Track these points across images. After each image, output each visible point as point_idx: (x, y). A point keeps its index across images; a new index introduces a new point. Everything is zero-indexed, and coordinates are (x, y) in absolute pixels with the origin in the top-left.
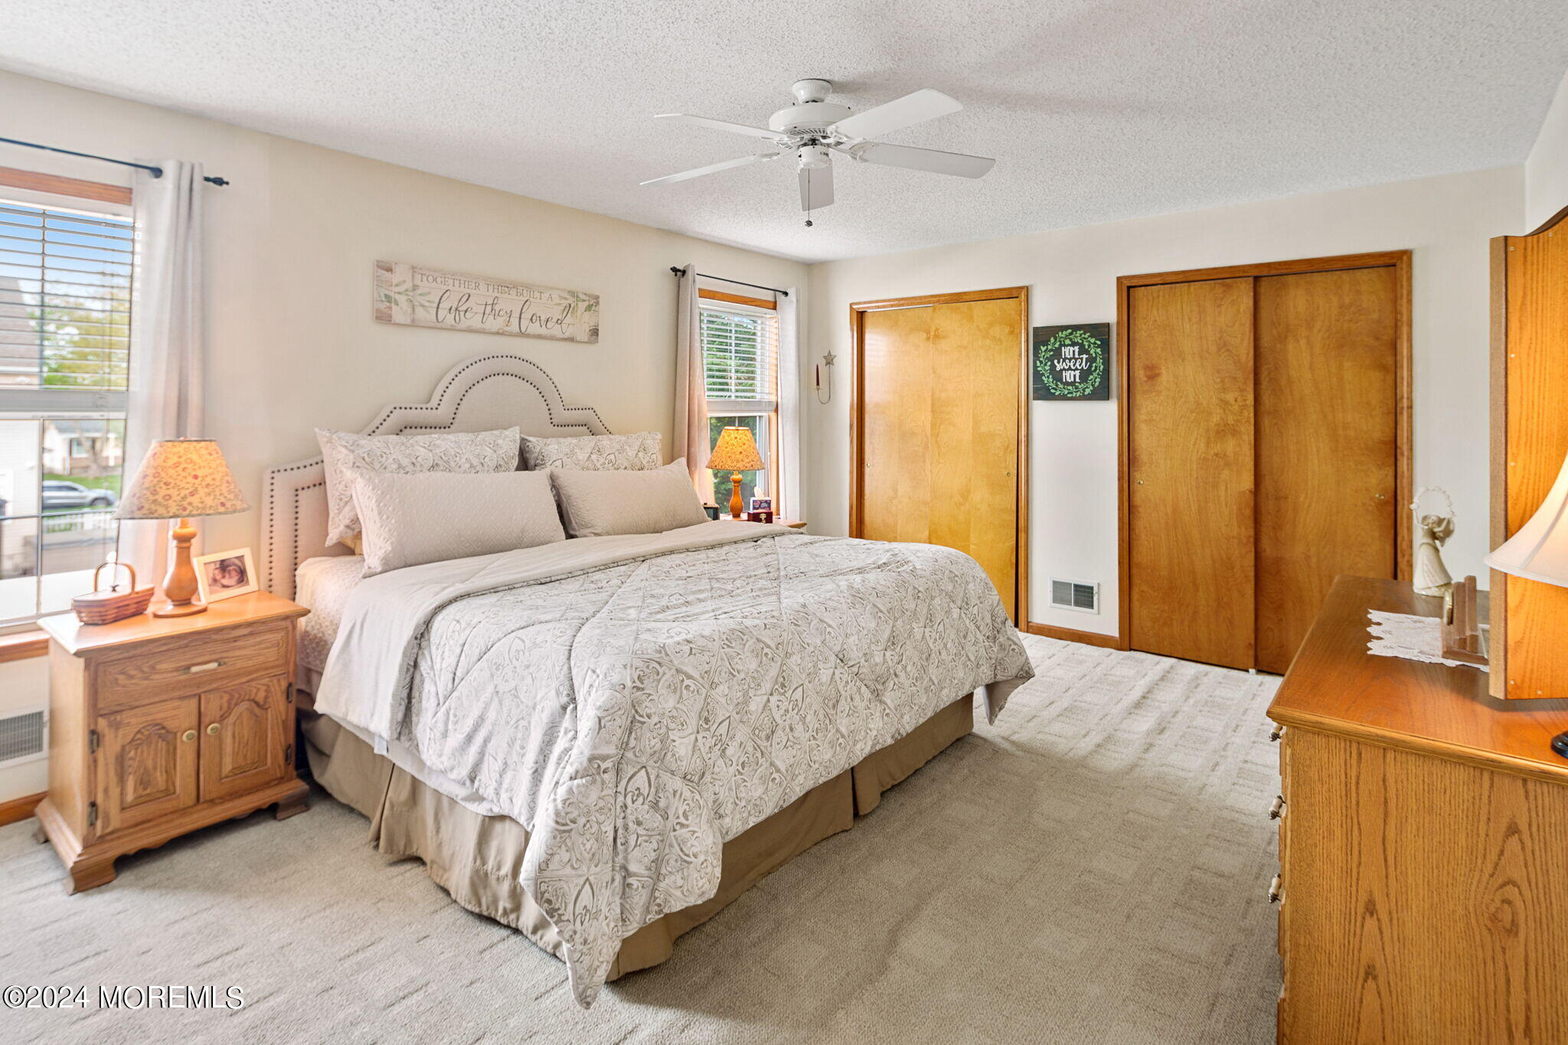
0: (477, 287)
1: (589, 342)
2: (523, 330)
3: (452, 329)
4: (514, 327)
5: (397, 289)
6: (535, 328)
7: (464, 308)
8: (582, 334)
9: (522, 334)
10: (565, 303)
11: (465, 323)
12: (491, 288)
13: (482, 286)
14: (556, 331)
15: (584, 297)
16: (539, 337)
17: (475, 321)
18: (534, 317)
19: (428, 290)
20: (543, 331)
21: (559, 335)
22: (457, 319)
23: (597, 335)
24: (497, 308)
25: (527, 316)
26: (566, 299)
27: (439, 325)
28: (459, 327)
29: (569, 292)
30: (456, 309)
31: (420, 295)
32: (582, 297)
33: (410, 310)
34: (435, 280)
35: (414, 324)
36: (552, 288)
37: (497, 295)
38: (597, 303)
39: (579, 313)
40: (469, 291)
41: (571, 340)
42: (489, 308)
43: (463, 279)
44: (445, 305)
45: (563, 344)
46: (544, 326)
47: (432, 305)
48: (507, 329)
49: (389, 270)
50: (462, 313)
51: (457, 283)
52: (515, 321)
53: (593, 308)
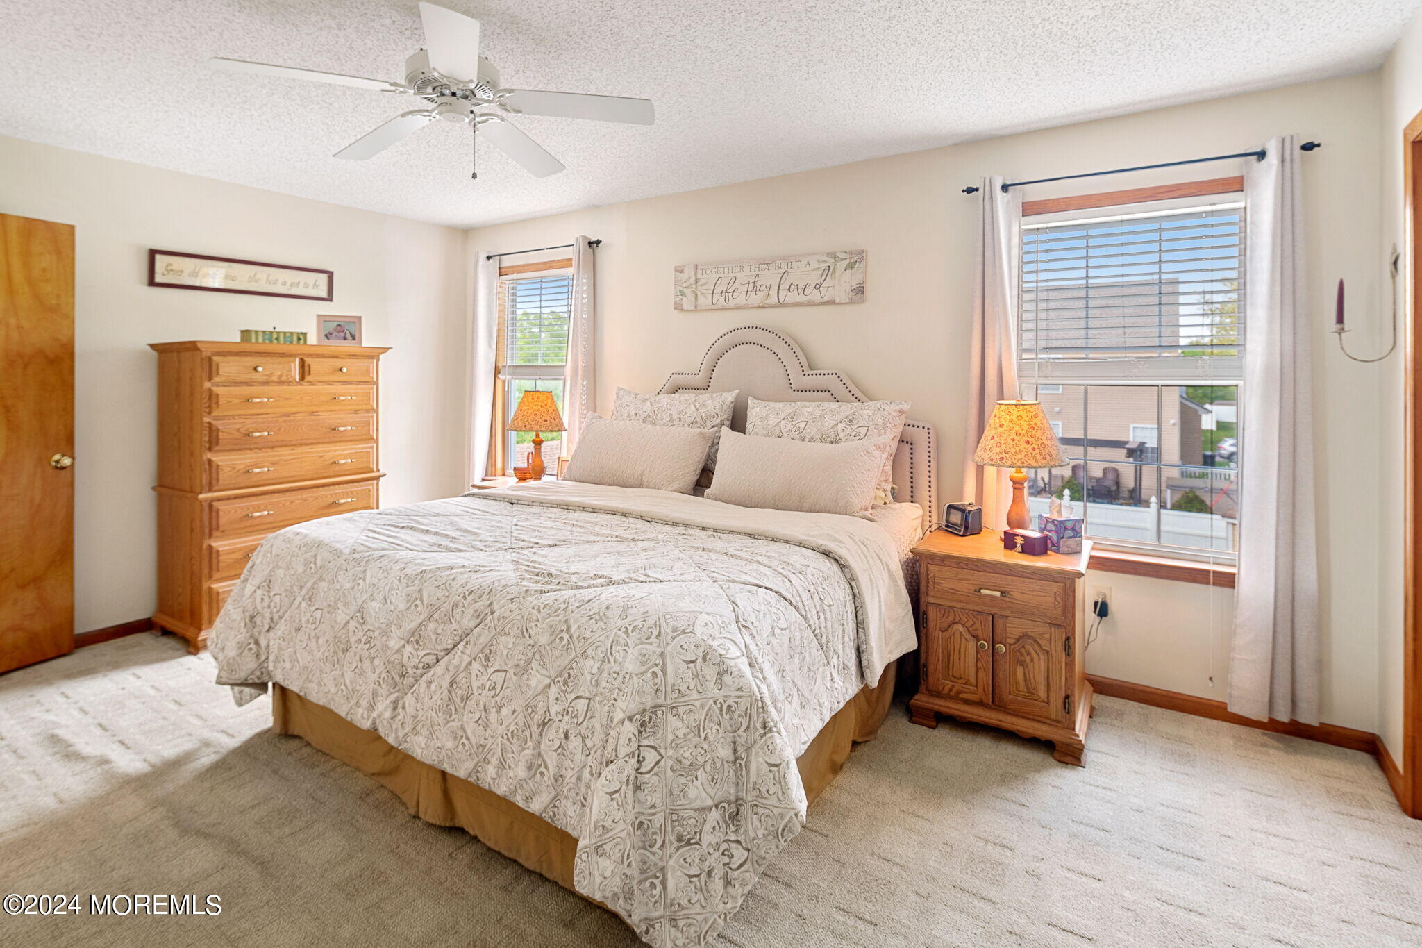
0: (742, 270)
1: (851, 302)
2: (781, 301)
3: (724, 309)
4: (773, 300)
5: (685, 285)
6: (793, 297)
7: (731, 290)
8: (842, 293)
9: (781, 305)
10: (824, 266)
11: (732, 303)
12: (753, 268)
13: (746, 269)
14: (815, 296)
15: (844, 256)
16: (797, 305)
17: (740, 299)
18: (792, 286)
19: (705, 281)
20: (802, 298)
21: (818, 299)
22: (727, 300)
23: (863, 293)
24: (758, 284)
25: (785, 286)
26: (825, 262)
27: (714, 307)
28: (728, 306)
29: (828, 254)
30: (726, 292)
31: (702, 285)
32: (842, 256)
33: (693, 299)
34: (711, 271)
35: (696, 309)
36: (809, 255)
37: (759, 273)
38: (863, 258)
39: (837, 274)
40: (734, 275)
41: (831, 302)
42: (751, 285)
43: (730, 266)
44: (718, 290)
45: (821, 308)
46: (802, 294)
47: (709, 292)
48: (767, 302)
49: (682, 272)
50: (730, 295)
51: (726, 270)
52: (774, 293)
53: (857, 265)
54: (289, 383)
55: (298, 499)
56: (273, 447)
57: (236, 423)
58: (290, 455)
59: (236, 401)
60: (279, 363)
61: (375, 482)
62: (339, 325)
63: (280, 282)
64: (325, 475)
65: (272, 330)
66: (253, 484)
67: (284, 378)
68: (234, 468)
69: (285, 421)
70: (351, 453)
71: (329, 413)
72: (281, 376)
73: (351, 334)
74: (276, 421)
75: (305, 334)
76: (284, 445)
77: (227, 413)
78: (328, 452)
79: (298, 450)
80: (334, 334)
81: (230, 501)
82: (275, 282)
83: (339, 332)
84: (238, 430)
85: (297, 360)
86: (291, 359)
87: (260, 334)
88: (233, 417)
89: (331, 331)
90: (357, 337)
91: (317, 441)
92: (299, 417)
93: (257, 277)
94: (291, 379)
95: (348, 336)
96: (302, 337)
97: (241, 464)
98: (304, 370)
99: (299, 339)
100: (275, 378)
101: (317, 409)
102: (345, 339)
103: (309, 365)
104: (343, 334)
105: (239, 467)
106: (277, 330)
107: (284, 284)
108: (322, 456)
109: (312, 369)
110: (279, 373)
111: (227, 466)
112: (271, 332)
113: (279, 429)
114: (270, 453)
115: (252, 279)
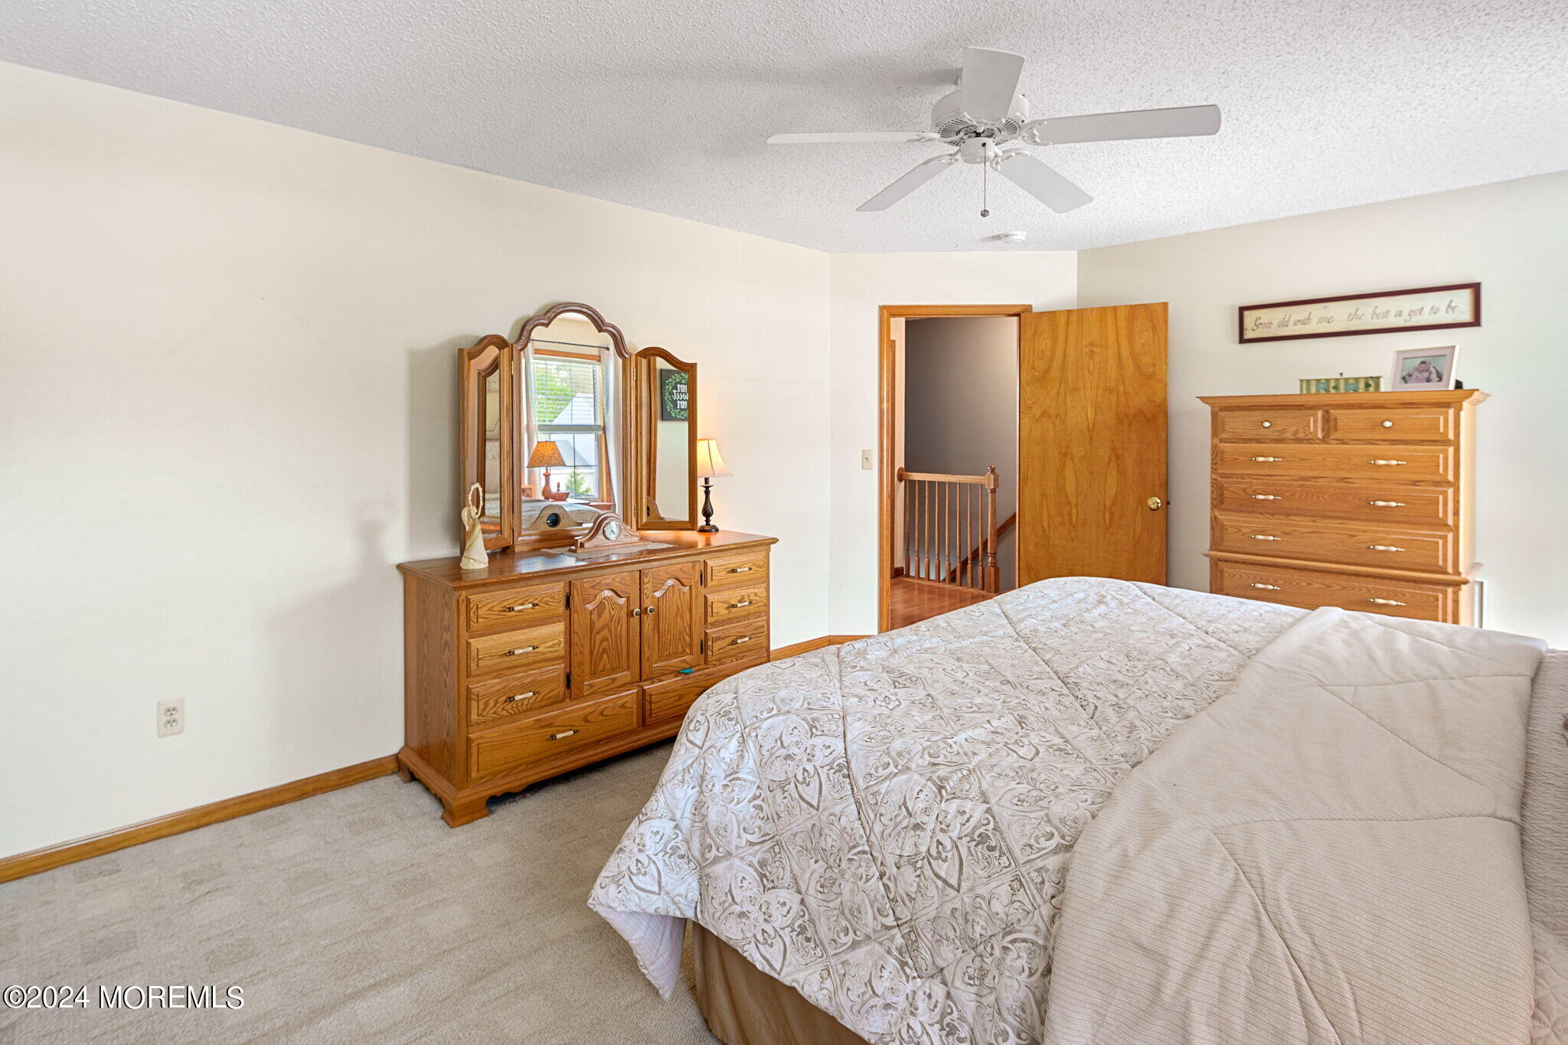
54: (1310, 441)
55: (1318, 583)
56: (1287, 515)
57: (1243, 483)
58: (1307, 526)
59: (1241, 459)
60: (1294, 418)
61: (1450, 590)
62: (1423, 362)
63: (1393, 313)
64: (1358, 561)
65: (1339, 377)
66: (1261, 552)
67: (1301, 435)
68: (1240, 531)
69: (1302, 486)
70: (1404, 540)
71: (1369, 481)
72: (1296, 432)
73: (1437, 372)
74: (1291, 485)
75: (1377, 379)
76: (1300, 513)
77: (1235, 472)
78: (1365, 531)
79: (1321, 523)
80: (1416, 374)
81: (1237, 565)
82: (1386, 314)
83: (1421, 372)
84: (1244, 490)
85: (1320, 413)
86: (1311, 412)
87: (1313, 384)
88: (1242, 476)
89: (1411, 371)
90: (1444, 378)
91: (1346, 515)
92: (1321, 482)
93: (1360, 313)
94: (1310, 436)
95: (1434, 376)
96: (1371, 382)
97: (1247, 527)
98: (1329, 424)
99: (1368, 385)
100: (1289, 435)
101: (1350, 476)
102: (1428, 380)
103: (1336, 419)
104: (1426, 375)
105: (1244, 531)
106: (1344, 376)
107: (1400, 314)
108: (1355, 536)
109: (1340, 423)
110: (1294, 429)
111: (1232, 526)
112: (1337, 380)
113: (1293, 495)
114: (1284, 520)
115: (1355, 316)
